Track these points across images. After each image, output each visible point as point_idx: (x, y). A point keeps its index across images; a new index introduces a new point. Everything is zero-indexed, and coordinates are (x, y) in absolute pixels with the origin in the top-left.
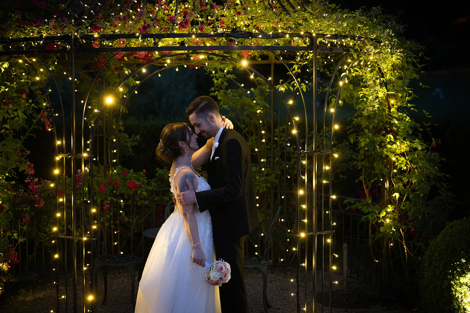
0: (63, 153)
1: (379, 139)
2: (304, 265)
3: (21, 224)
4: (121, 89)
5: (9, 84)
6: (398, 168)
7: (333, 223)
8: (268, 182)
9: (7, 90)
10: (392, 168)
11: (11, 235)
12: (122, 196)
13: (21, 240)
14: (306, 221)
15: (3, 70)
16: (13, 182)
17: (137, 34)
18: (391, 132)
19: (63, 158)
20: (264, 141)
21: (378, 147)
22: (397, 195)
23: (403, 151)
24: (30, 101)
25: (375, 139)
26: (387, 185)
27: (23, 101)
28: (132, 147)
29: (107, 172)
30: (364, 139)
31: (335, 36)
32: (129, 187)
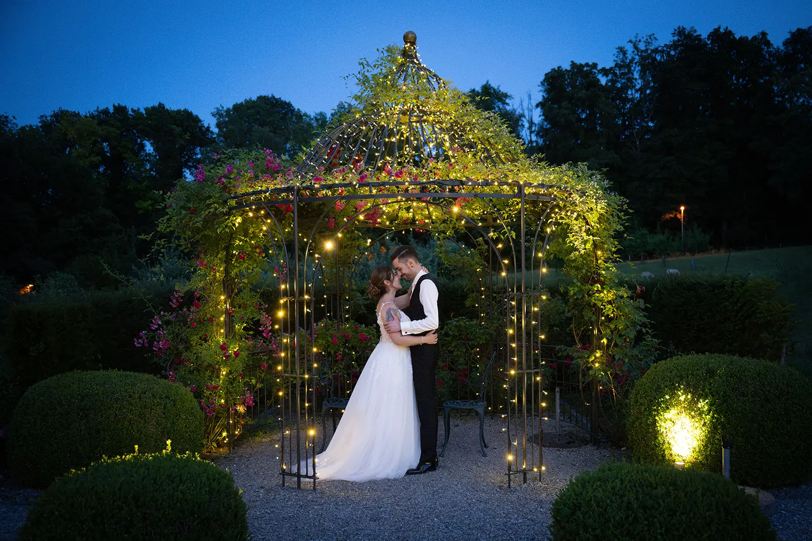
0: (287, 297)
1: (588, 287)
2: (514, 401)
3: (259, 372)
4: (340, 235)
5: (243, 238)
6: (605, 315)
7: (542, 362)
8: (488, 334)
9: (241, 243)
10: (600, 316)
11: (249, 381)
12: (353, 348)
13: (259, 386)
14: (515, 359)
15: (237, 225)
16: (251, 333)
17: (355, 183)
18: (598, 281)
19: (287, 301)
20: (483, 297)
21: (586, 296)
22: (605, 341)
23: (610, 299)
24: (264, 255)
25: (584, 288)
26: (596, 332)
27: (257, 255)
28: (365, 305)
29: (341, 327)
30: (573, 288)
31: (542, 185)
32: (360, 340)
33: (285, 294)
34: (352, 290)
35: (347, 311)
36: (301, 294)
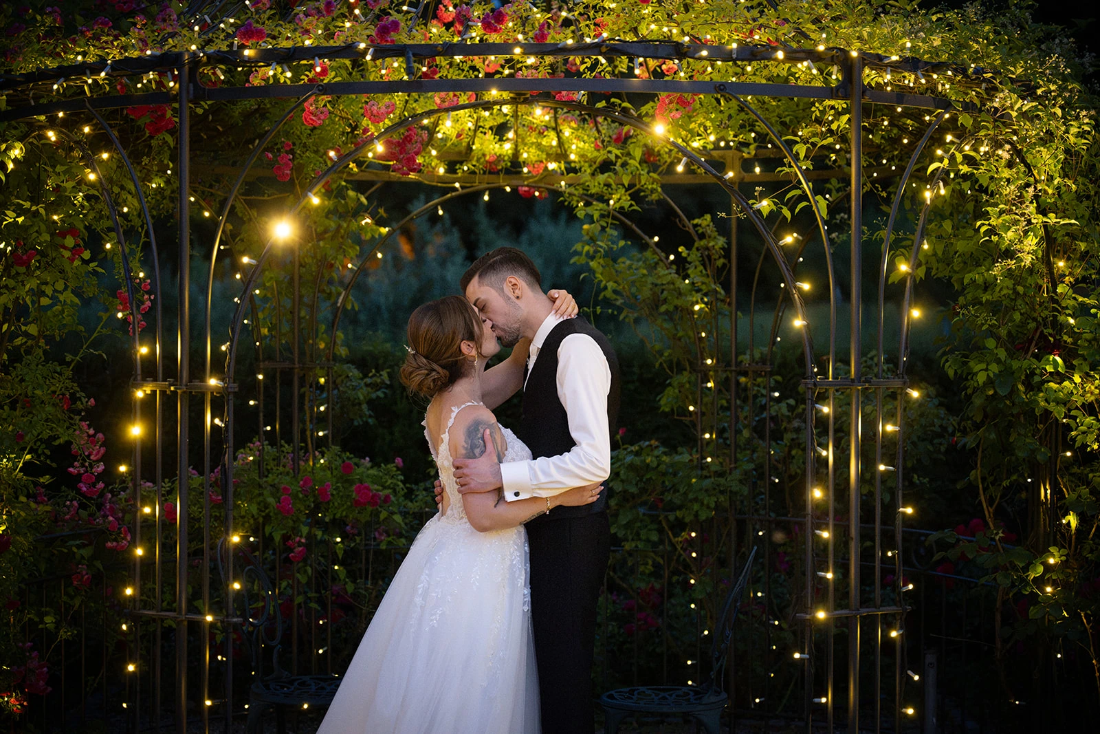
0: (155, 380)
1: (1028, 363)
2: (824, 700)
3: (67, 594)
4: (315, 201)
5: (27, 205)
6: (1078, 444)
7: (906, 584)
8: (722, 492)
9: (20, 220)
10: (1060, 447)
11: (36, 619)
12: (338, 525)
13: (64, 634)
14: (830, 576)
15: (11, 166)
16: (45, 480)
17: (362, 46)
18: (1058, 347)
19: (154, 392)
20: (710, 385)
21: (1021, 388)
22: (1072, 520)
23: (1089, 398)
24: (87, 255)
25: (1015, 364)
26: (1045, 492)
27: (67, 254)
28: (370, 403)
29: (302, 463)
30: (983, 366)
31: (911, 63)
32: (357, 503)
33: (149, 370)
34: (336, 358)
35: (321, 420)
36: (197, 371)
